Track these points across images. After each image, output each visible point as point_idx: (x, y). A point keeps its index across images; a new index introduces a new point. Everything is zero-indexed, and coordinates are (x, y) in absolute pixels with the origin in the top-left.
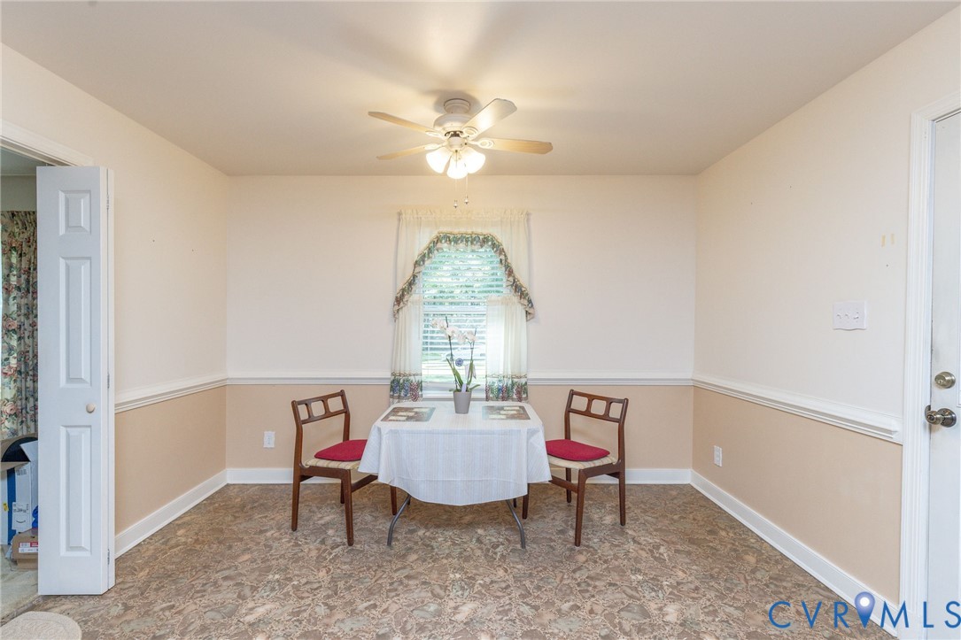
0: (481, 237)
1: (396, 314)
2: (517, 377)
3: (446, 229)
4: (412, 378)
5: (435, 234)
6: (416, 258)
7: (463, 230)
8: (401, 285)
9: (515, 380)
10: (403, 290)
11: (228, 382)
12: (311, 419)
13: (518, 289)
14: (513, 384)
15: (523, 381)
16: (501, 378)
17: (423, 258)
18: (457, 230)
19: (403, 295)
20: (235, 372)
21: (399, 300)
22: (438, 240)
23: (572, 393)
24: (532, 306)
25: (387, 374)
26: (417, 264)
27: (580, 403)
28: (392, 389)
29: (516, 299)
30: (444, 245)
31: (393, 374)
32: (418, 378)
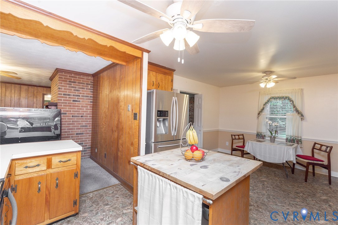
0: (285, 97)
1: (258, 117)
2: (297, 137)
3: (273, 96)
4: (262, 134)
5: (270, 97)
6: (264, 103)
7: (278, 96)
8: (259, 110)
9: (296, 138)
10: (260, 111)
11: (219, 130)
12: (235, 139)
13: (297, 111)
14: (295, 139)
15: (300, 138)
16: (291, 136)
17: (266, 103)
18: (277, 96)
19: (260, 113)
20: (221, 128)
21: (259, 114)
22: (271, 98)
23: (315, 143)
24: (303, 116)
25: (256, 132)
26: (264, 105)
27: (318, 146)
28: (257, 136)
29: (296, 114)
30: (273, 100)
31: (257, 132)
32: (264, 134)
